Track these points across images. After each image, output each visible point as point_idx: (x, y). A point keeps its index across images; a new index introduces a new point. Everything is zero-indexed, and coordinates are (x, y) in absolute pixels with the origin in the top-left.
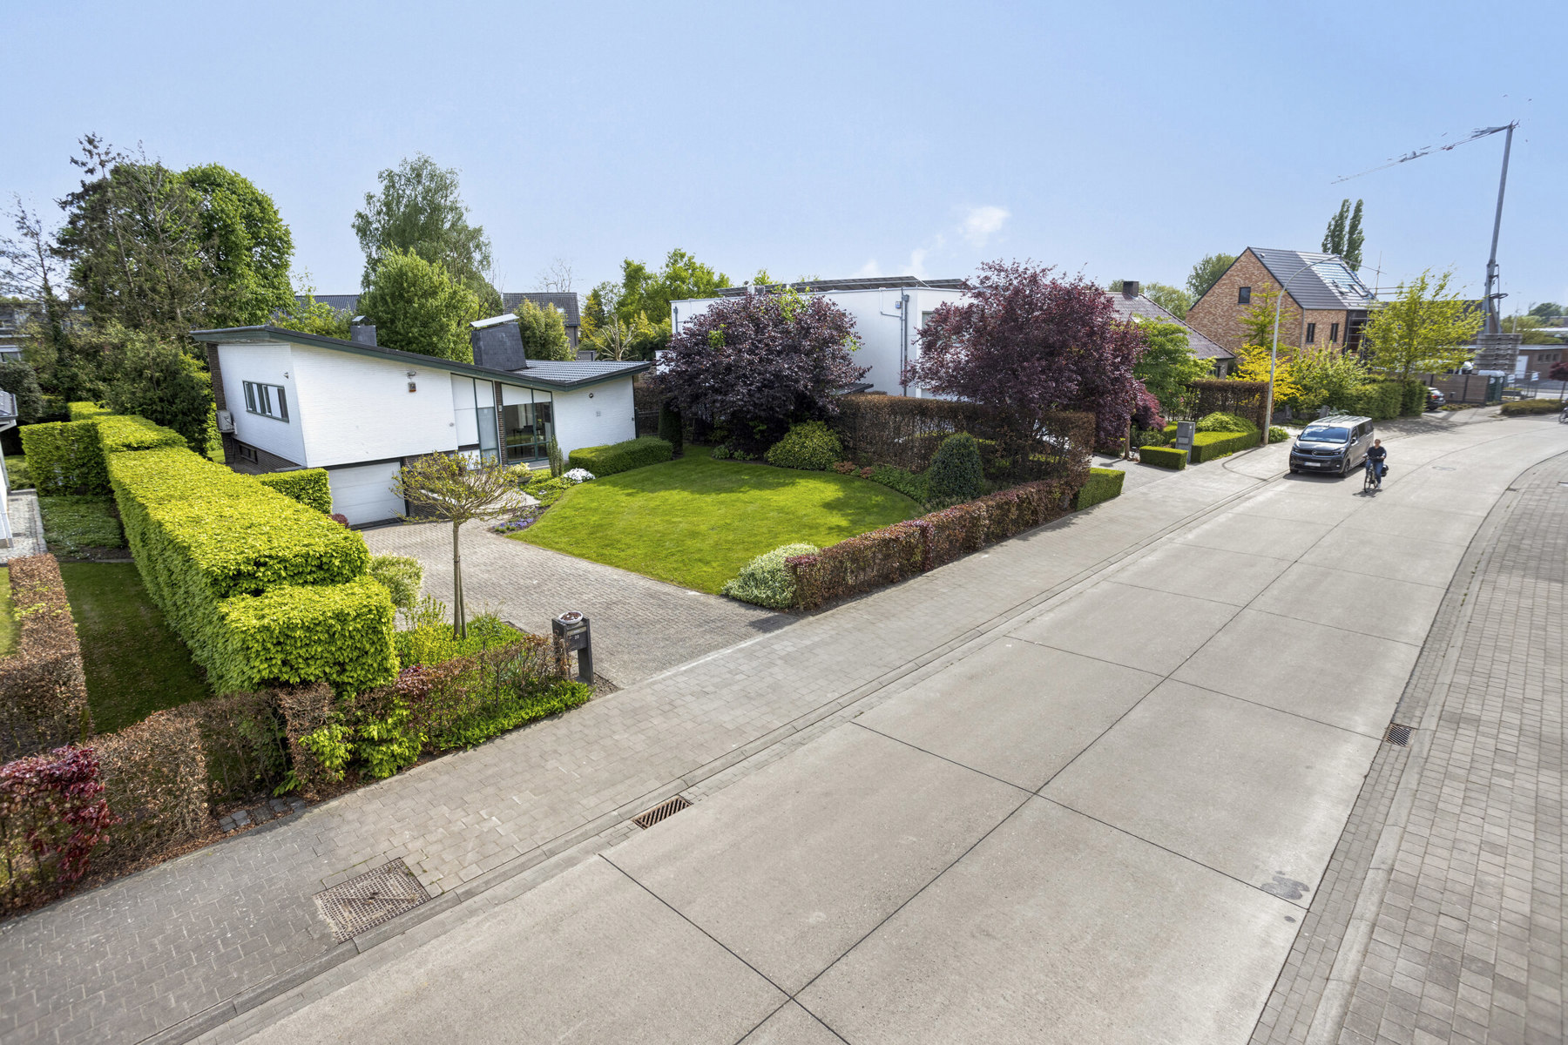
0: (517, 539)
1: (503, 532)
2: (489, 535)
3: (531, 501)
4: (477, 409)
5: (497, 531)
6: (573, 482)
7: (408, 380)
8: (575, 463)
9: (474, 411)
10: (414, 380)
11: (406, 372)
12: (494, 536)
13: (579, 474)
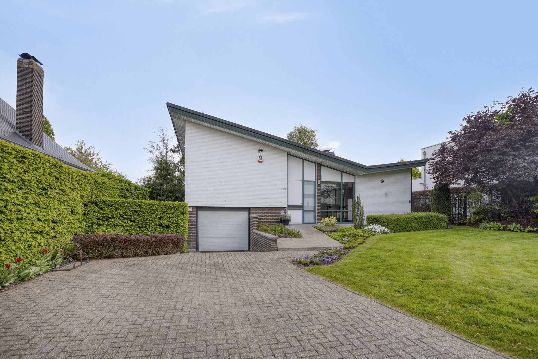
0: (318, 273)
1: (305, 265)
2: (290, 266)
3: (337, 245)
4: (303, 181)
5: (300, 263)
6: (373, 233)
7: (258, 154)
8: (373, 220)
9: (301, 182)
10: (262, 154)
11: (257, 149)
12: (295, 267)
13: (378, 228)
